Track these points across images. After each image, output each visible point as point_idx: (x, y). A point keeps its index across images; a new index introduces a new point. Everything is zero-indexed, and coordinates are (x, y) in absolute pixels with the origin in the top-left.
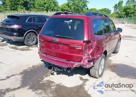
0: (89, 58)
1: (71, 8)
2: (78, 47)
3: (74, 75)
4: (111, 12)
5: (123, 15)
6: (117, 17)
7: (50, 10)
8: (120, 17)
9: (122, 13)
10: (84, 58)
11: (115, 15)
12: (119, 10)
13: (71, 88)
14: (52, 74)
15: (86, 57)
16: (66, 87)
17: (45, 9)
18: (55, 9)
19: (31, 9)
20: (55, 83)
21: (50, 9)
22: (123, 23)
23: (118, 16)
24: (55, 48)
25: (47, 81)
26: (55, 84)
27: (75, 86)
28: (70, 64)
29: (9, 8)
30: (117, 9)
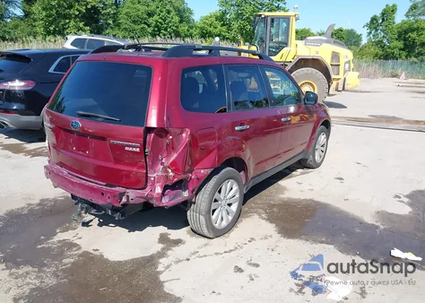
0: (167, 177)
1: (230, 29)
2: (129, 146)
3: (149, 229)
4: (361, 40)
5: (396, 52)
6: (377, 55)
7: (164, 35)
8: (387, 57)
9: (393, 45)
10: (152, 176)
11: (372, 50)
12: (382, 34)
13: (120, 262)
14: (86, 224)
15: (160, 174)
16: (106, 261)
17: (150, 30)
18: (180, 30)
19: (107, 31)
20: (80, 248)
21: (166, 30)
22: (393, 77)
23: (381, 53)
24: (78, 149)
25: (60, 241)
26: (80, 252)
27: (132, 260)
28: (109, 195)
29: (42, 29)
30: (377, 30)
